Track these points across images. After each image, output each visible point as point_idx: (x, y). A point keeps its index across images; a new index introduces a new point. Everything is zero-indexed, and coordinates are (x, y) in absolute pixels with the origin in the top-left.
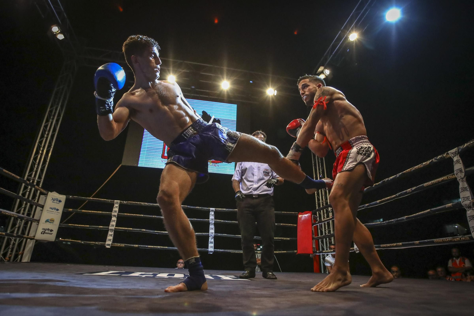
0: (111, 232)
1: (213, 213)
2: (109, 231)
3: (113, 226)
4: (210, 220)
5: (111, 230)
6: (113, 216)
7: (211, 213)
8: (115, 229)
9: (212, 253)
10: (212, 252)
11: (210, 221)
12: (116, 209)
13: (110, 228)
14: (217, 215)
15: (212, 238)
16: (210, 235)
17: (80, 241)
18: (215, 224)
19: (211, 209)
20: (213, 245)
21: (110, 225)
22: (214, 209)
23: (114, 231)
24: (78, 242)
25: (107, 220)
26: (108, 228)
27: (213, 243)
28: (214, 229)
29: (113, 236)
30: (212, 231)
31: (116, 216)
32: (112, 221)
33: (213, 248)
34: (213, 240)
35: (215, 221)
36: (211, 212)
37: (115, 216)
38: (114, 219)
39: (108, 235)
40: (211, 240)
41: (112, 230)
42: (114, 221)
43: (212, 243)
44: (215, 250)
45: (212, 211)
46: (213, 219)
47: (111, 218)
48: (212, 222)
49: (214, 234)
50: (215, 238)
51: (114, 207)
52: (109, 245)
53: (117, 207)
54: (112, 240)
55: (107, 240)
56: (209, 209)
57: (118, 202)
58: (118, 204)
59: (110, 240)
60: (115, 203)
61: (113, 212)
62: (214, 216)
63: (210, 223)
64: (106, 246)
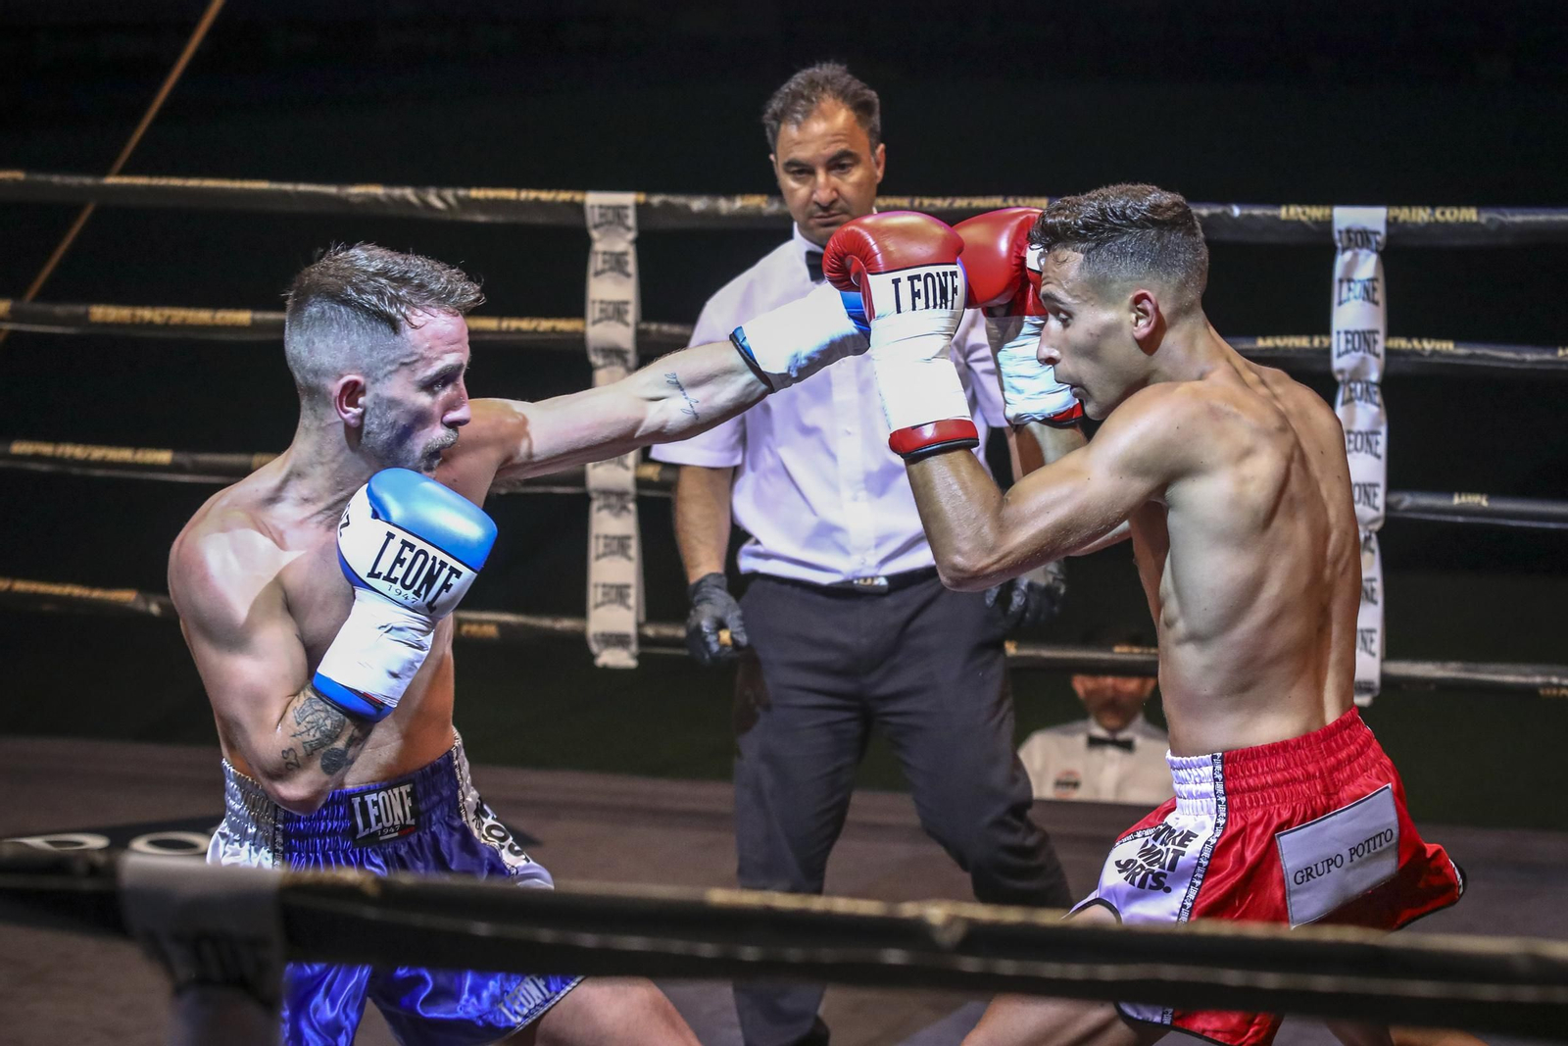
0: (615, 515)
1: (1368, 266)
2: (595, 505)
4: (1337, 342)
5: (606, 493)
6: (596, 359)
7: (1350, 266)
8: (642, 480)
11: (1338, 363)
12: (614, 281)
13: (600, 473)
19: (1345, 217)
22: (1373, 218)
23: (640, 501)
26: (581, 479)
28: (1381, 449)
29: (634, 549)
31: (633, 357)
35: (1389, 352)
36: (1342, 260)
37: (617, 353)
39: (595, 547)
41: (621, 495)
45: (1360, 238)
46: (1367, 334)
48: (1358, 368)
51: (591, 270)
52: (618, 640)
53: (617, 262)
54: (634, 597)
55: (594, 595)
56: (1327, 225)
57: (618, 211)
58: (629, 229)
59: (619, 593)
60: (596, 227)
61: (595, 323)
62: (1380, 296)
63: (1339, 378)
64: (594, 648)
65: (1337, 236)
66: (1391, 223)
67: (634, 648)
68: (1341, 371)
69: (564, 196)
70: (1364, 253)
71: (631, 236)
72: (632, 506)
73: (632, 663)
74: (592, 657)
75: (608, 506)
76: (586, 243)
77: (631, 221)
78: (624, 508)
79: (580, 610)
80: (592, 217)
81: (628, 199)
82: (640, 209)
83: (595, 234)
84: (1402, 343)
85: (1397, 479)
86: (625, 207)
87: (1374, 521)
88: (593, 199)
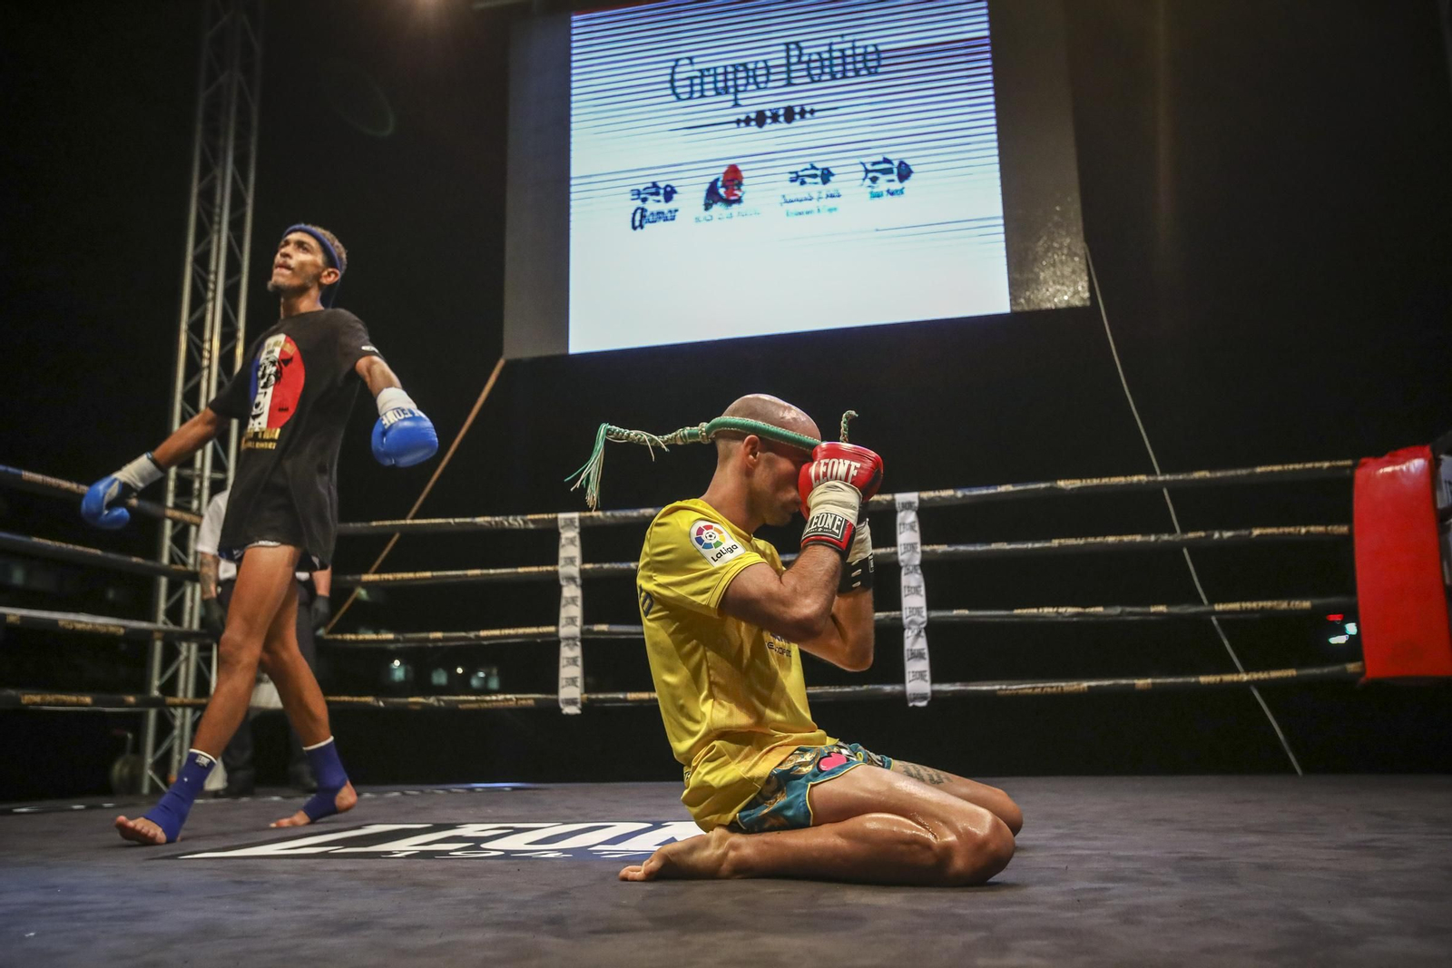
0: (571, 649)
1: (911, 517)
2: (563, 644)
3: (572, 620)
4: (900, 549)
5: (567, 639)
6: (563, 583)
7: (904, 518)
8: (582, 632)
9: (924, 704)
10: (923, 697)
11: (901, 557)
12: (570, 550)
13: (565, 630)
14: (933, 523)
15: (918, 635)
16: (906, 621)
17: (370, 699)
18: (929, 567)
19: (901, 498)
20: (924, 665)
21: (562, 621)
22: (913, 497)
23: (583, 641)
24: (366, 704)
25: (544, 601)
26: (557, 633)
27: (927, 656)
28: (923, 593)
29: (580, 662)
30: (914, 602)
31: (578, 581)
32: (563, 602)
33: (928, 677)
34: (922, 644)
35: (923, 552)
36: (901, 516)
37: (571, 579)
38: (571, 591)
39: (563, 662)
40: (913, 644)
41: (573, 638)
42: (573, 600)
43: (918, 655)
44: (937, 687)
45: (907, 506)
46: (913, 546)
47: (559, 589)
48: (910, 560)
49: (924, 613)
50: (933, 631)
51: (560, 545)
52: (572, 702)
53: (572, 541)
54: (579, 682)
55: (562, 682)
56: (892, 503)
57: (572, 520)
58: (576, 527)
59: (573, 681)
60: (563, 527)
61: (562, 566)
62: (917, 528)
63: (902, 564)
64: (562, 706)
65: (897, 506)
66: (921, 500)
67: (579, 705)
68: (903, 561)
69: (550, 516)
70: (909, 512)
71: (578, 530)
72: (579, 643)
73: (578, 712)
74: (560, 710)
75: (568, 645)
76: (558, 534)
77: (577, 524)
78: (576, 645)
79: (556, 691)
80: (561, 523)
81: (576, 515)
82: (581, 520)
83: (561, 531)
84: (928, 548)
85: (932, 604)
86: (574, 518)
87: (922, 623)
88: (561, 516)
